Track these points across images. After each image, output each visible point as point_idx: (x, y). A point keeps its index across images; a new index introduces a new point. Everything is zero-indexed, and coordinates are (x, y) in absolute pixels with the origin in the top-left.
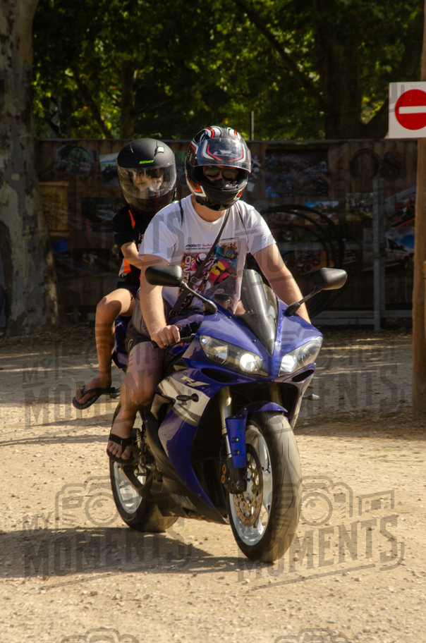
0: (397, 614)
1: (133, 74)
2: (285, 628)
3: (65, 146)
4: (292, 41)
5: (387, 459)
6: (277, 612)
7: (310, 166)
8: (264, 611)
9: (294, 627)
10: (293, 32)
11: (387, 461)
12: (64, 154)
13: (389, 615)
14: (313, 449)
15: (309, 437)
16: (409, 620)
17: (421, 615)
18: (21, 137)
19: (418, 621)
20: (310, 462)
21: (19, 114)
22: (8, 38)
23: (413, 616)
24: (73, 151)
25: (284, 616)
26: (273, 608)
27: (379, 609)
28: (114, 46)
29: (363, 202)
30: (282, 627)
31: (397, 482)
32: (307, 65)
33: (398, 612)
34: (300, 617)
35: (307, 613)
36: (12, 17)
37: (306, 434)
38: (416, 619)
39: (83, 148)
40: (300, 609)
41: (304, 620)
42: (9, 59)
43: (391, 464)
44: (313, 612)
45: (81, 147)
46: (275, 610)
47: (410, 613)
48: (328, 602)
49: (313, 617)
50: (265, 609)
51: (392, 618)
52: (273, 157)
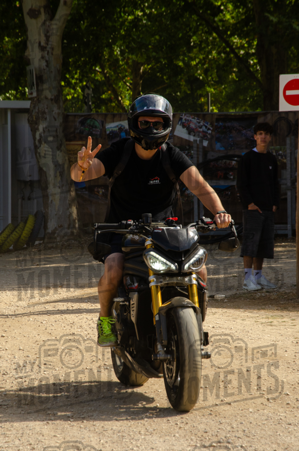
0: (250, 427)
1: (140, 69)
2: (174, 436)
3: (83, 118)
4: (246, 45)
5: (273, 324)
6: (171, 425)
7: (245, 129)
8: (163, 425)
9: (180, 436)
10: (247, 39)
11: (271, 325)
12: (82, 123)
13: (245, 427)
14: (226, 317)
15: (225, 309)
16: (257, 430)
17: (266, 427)
18: (54, 112)
19: (262, 431)
20: (221, 326)
21: (53, 97)
22: (46, 48)
23: (260, 427)
24: (88, 121)
25: (175, 428)
26: (170, 423)
27: (239, 424)
28: (127, 51)
29: (281, 152)
30: (172, 435)
31: (274, 339)
32: (255, 61)
33: (251, 425)
34: (186, 428)
35: (191, 426)
36: (48, 34)
37: (224, 308)
38: (262, 430)
39: (95, 119)
40: (187, 423)
41: (188, 431)
42: (47, 61)
43: (274, 327)
44: (195, 426)
45: (93, 119)
46: (170, 424)
47: (259, 426)
48: (207, 419)
49: (194, 428)
50: (165, 423)
51: (246, 429)
52: (220, 123)
